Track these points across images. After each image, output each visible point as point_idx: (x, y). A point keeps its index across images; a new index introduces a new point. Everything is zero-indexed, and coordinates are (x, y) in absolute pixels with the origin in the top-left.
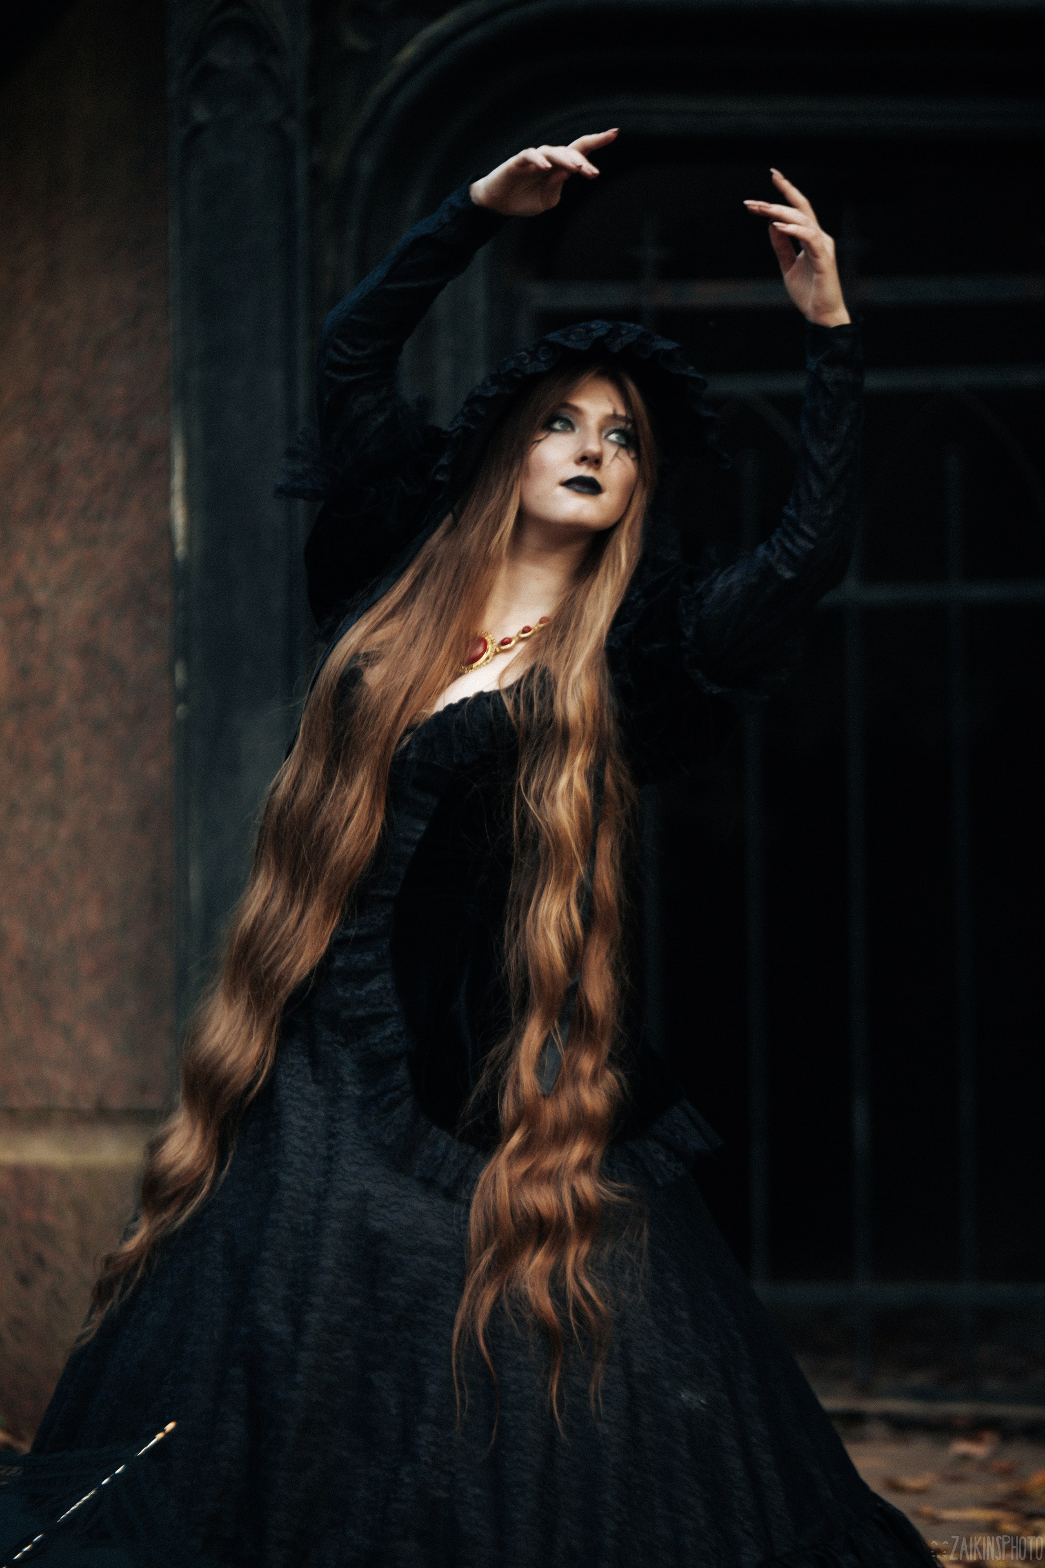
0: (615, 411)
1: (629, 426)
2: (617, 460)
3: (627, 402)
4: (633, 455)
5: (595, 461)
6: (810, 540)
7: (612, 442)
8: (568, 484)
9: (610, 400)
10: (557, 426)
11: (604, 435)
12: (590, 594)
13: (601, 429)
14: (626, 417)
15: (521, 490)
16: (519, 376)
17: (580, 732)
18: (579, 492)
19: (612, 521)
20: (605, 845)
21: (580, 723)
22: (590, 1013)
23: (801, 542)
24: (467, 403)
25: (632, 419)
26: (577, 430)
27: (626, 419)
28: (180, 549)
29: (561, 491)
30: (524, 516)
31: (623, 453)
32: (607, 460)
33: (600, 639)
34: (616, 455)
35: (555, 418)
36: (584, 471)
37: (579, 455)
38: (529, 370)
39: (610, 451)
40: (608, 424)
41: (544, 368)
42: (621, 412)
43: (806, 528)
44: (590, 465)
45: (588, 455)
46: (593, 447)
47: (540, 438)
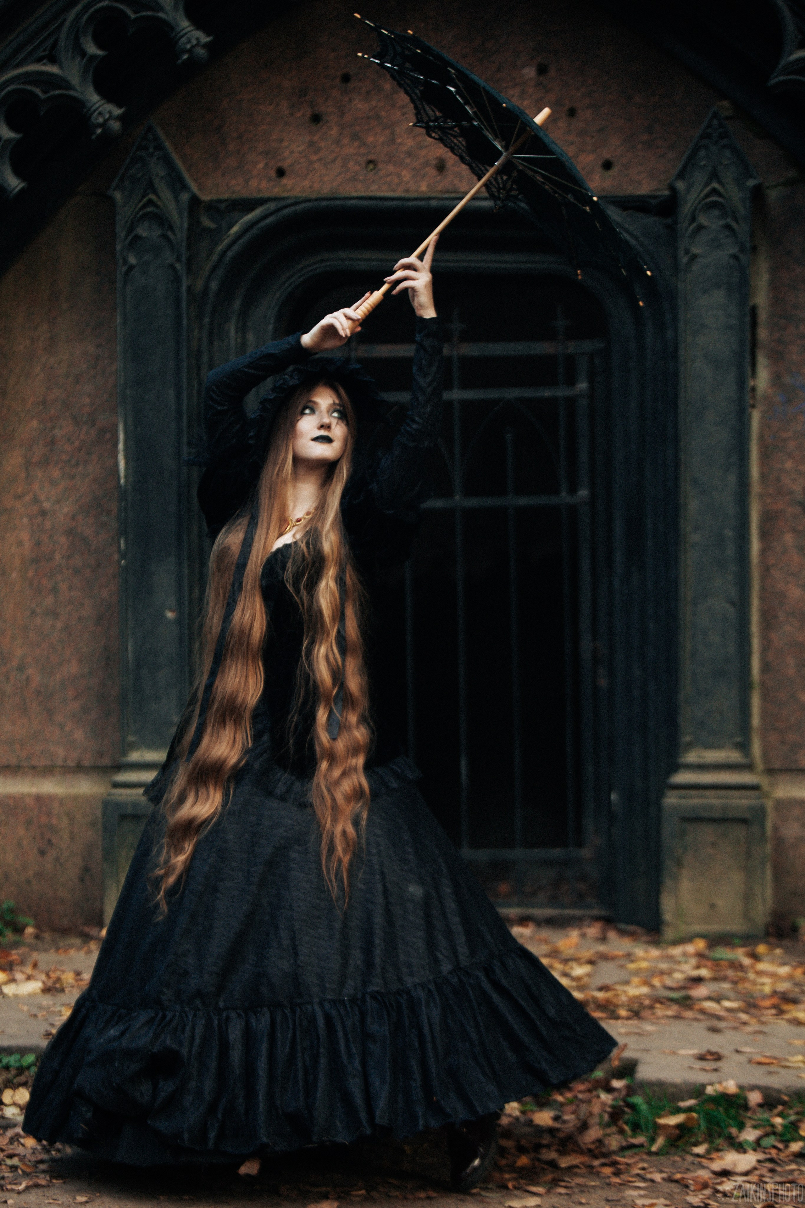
0: (334, 401)
1: (342, 408)
2: (338, 425)
3: (339, 397)
4: (345, 423)
5: (328, 427)
6: (419, 424)
7: (334, 417)
8: (315, 439)
9: (331, 397)
10: (307, 411)
11: (330, 413)
12: (330, 491)
13: (328, 411)
14: (339, 403)
15: (293, 447)
16: (286, 386)
17: (331, 557)
18: (321, 442)
19: (338, 458)
20: (350, 612)
21: (331, 554)
22: (351, 694)
23: (414, 426)
24: (262, 403)
25: (342, 405)
26: (317, 413)
27: (339, 405)
28: (122, 481)
29: (312, 443)
30: (297, 460)
31: (340, 422)
32: (333, 426)
33: (337, 509)
34: (337, 423)
35: (305, 408)
36: (323, 433)
37: (319, 425)
38: (291, 383)
39: (334, 422)
40: (333, 409)
41: (297, 382)
42: (337, 401)
43: (417, 419)
44: (325, 429)
45: (324, 424)
46: (326, 420)
47: (299, 419)
